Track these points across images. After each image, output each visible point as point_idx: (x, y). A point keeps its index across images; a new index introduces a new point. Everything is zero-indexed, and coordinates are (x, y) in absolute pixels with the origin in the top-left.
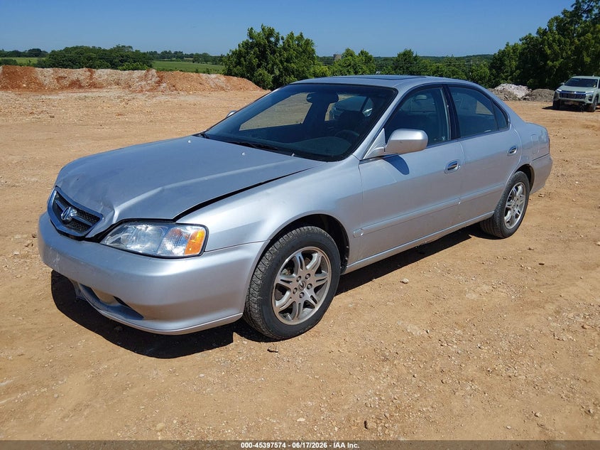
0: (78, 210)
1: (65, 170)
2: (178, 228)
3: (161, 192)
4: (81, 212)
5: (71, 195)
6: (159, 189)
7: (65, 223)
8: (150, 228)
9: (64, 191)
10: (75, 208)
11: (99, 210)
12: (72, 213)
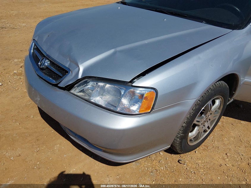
0: (50, 61)
1: (40, 25)
2: (132, 90)
3: (114, 54)
4: (53, 63)
5: (44, 48)
6: (112, 51)
7: (42, 69)
8: (108, 86)
9: (39, 44)
10: (48, 59)
11: (67, 64)
12: (47, 63)
